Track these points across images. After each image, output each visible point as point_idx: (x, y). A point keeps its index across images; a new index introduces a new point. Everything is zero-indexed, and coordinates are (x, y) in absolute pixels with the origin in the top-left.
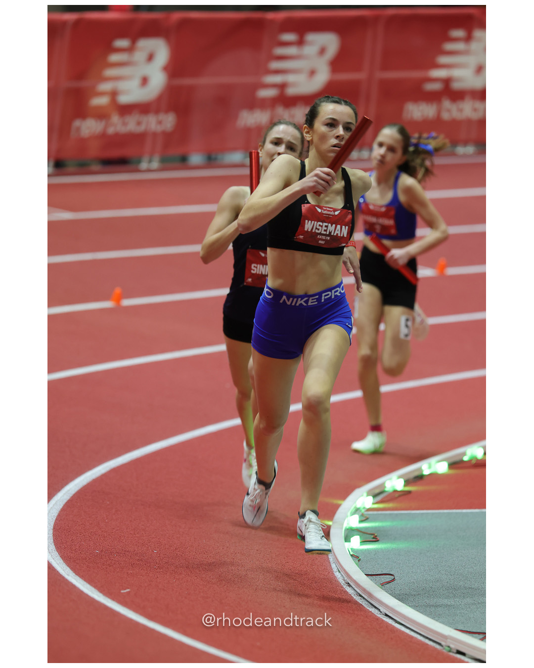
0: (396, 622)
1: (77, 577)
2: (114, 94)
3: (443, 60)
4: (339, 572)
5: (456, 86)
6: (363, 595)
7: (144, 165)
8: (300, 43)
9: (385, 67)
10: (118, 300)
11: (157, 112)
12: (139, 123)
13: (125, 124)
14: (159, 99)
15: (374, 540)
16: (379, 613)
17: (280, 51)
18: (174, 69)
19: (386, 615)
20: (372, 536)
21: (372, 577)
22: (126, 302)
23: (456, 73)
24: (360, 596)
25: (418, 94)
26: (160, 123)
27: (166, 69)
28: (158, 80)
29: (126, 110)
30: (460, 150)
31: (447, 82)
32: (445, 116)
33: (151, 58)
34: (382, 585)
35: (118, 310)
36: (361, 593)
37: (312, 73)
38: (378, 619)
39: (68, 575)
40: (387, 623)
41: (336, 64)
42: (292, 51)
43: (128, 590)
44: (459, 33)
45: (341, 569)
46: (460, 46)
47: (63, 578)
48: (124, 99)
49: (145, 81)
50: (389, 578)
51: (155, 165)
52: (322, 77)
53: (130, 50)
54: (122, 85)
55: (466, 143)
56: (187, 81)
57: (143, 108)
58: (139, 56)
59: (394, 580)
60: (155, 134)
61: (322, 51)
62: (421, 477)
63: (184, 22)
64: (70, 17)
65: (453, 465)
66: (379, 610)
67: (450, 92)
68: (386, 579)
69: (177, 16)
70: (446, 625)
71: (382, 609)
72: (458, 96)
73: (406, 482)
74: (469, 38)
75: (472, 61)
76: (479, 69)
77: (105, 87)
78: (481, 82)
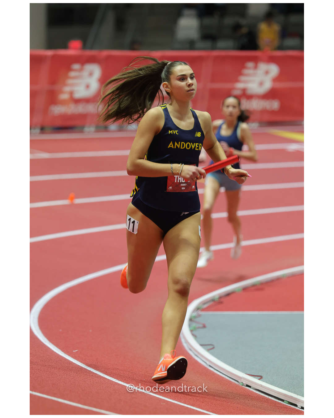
0: (215, 369)
1: (51, 344)
2: (71, 93)
3: (242, 78)
5: (249, 92)
7: (86, 129)
9: (213, 80)
10: (72, 199)
16: (206, 365)
19: (210, 366)
21: (203, 346)
22: (78, 201)
23: (249, 85)
24: (196, 356)
28: (95, 86)
29: (77, 101)
31: (244, 90)
33: (91, 74)
34: (208, 350)
35: (72, 205)
36: (197, 354)
38: (205, 368)
39: (46, 342)
40: (210, 370)
43: (77, 350)
44: (250, 64)
45: (187, 342)
46: (251, 71)
47: (43, 344)
48: (77, 95)
49: (88, 87)
50: (211, 347)
51: (92, 129)
53: (81, 70)
54: (76, 89)
55: (253, 121)
57: (87, 101)
58: (85, 73)
59: (213, 348)
62: (228, 295)
63: (109, 58)
64: (50, 53)
65: (245, 289)
66: (206, 363)
67: (245, 95)
68: (210, 348)
69: (105, 53)
70: (241, 371)
71: (208, 363)
72: (250, 97)
73: (221, 297)
74: (256, 67)
75: (257, 79)
76: (261, 84)
77: (67, 89)
78: (262, 90)
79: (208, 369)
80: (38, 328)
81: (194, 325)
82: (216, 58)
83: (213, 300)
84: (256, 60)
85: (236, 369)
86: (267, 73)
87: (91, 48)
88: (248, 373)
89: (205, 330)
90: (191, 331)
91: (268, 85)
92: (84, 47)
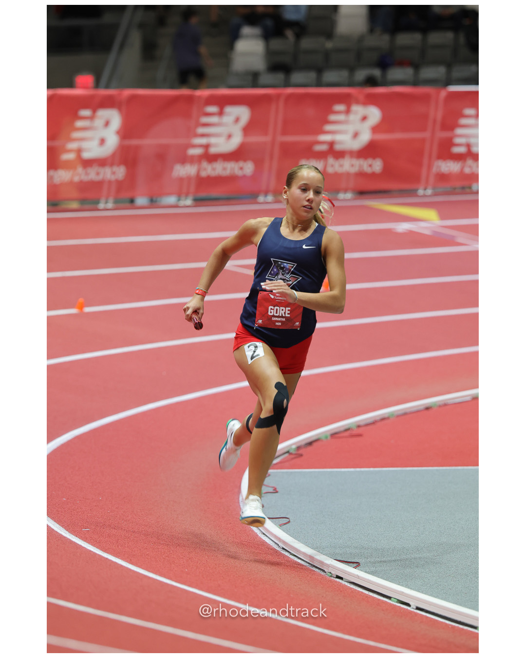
0: (291, 554)
2: (79, 151)
3: (328, 127)
5: (338, 147)
6: (266, 534)
7: (101, 205)
8: (221, 113)
9: (284, 132)
10: (81, 307)
11: (112, 165)
12: (98, 174)
13: (87, 174)
14: (114, 155)
15: (275, 491)
16: (278, 547)
17: (205, 120)
18: (125, 133)
19: (283, 549)
20: (273, 489)
21: (273, 520)
22: (87, 310)
23: (338, 138)
24: (264, 534)
25: (310, 153)
26: (114, 173)
27: (118, 132)
28: (113, 141)
29: (88, 163)
30: (341, 196)
31: (331, 144)
32: (330, 170)
33: (107, 124)
34: (280, 525)
35: (82, 315)
37: (230, 136)
40: (284, 555)
41: (247, 130)
42: (214, 119)
43: (88, 529)
44: (341, 107)
46: (341, 117)
48: (86, 155)
49: (102, 141)
50: (286, 521)
51: (110, 205)
52: (237, 140)
53: (92, 118)
54: (85, 145)
55: (345, 191)
56: (134, 142)
57: (101, 162)
58: (99, 122)
59: (289, 522)
60: (110, 182)
61: (237, 120)
62: (310, 444)
63: (133, 98)
65: (334, 435)
66: (278, 545)
67: (334, 152)
68: (284, 522)
69: (128, 92)
70: (328, 556)
71: (280, 544)
72: (340, 155)
73: (299, 448)
74: (348, 112)
75: (350, 129)
76: (356, 135)
77: (73, 146)
78: (357, 145)
79: (281, 554)
82: (290, 97)
83: (288, 452)
84: (348, 100)
85: (322, 553)
86: (364, 118)
87: (107, 87)
88: (338, 559)
89: (276, 494)
91: (366, 137)
92: (97, 85)
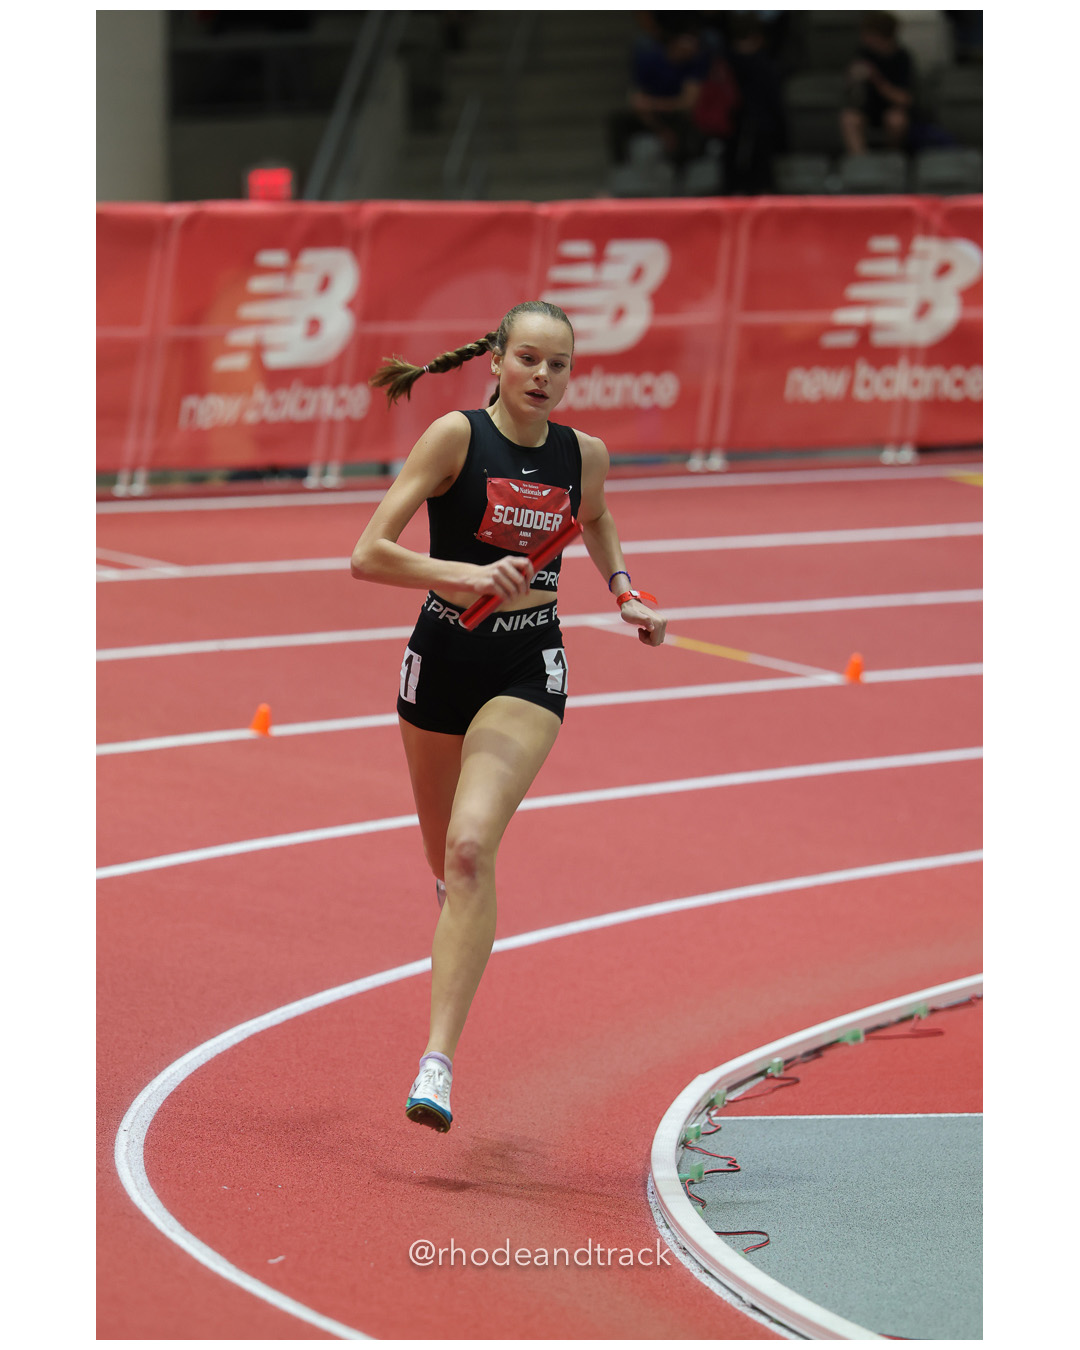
0: (772, 1320)
1: (189, 1235)
2: (258, 350)
3: (856, 291)
4: (668, 1227)
5: (879, 339)
6: (712, 1271)
7: (312, 481)
8: (599, 258)
9: (751, 304)
10: (264, 728)
11: (337, 383)
12: (303, 404)
13: (277, 405)
14: (341, 358)
15: (731, 1168)
16: (741, 1303)
17: (559, 274)
18: (368, 306)
19: (754, 1308)
20: (728, 1161)
21: (727, 1237)
22: (277, 731)
23: (880, 315)
24: (706, 1271)
25: (812, 352)
26: (341, 402)
27: (351, 305)
28: (338, 325)
29: (278, 379)
30: (889, 456)
31: (865, 331)
32: (861, 393)
33: (325, 284)
34: (747, 1251)
35: (265, 743)
36: (707, 1267)
37: (620, 313)
38: (738, 1315)
39: (172, 1230)
40: (755, 1323)
41: (662, 300)
42: (584, 273)
43: (281, 1258)
44: (887, 243)
45: (671, 1222)
46: (889, 267)
47: (162, 1236)
48: (275, 360)
49: (314, 326)
50: (758, 1239)
51: (332, 480)
52: (637, 322)
53: (288, 271)
54: (271, 335)
55: (899, 444)
56: (391, 328)
57: (311, 377)
58: (305, 281)
59: (767, 1242)
60: (332, 423)
61: (638, 274)
62: (817, 1053)
63: (386, 221)
64: (179, 210)
65: (874, 1031)
66: (741, 1298)
67: (869, 350)
68: (754, 1241)
69: (374, 209)
70: (863, 1326)
71: (745, 1296)
72: (885, 357)
73: (789, 1063)
74: (904, 254)
75: (910, 294)
76: (924, 309)
77: (242, 337)
78: (926, 333)
79: (748, 1320)
80: (143, 1179)
81: (697, 1160)
82: (764, 218)
83: (762, 1073)
84: (904, 226)
85: (846, 1318)
86: (944, 269)
87: (324, 196)
88: (886, 1333)
89: (736, 1174)
90: (688, 1183)
91: (947, 314)
92: (300, 192)
